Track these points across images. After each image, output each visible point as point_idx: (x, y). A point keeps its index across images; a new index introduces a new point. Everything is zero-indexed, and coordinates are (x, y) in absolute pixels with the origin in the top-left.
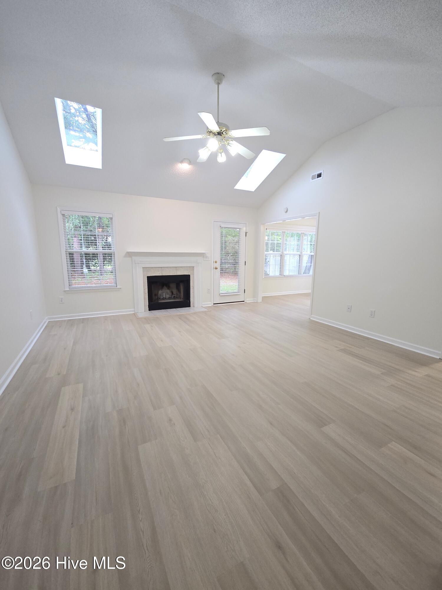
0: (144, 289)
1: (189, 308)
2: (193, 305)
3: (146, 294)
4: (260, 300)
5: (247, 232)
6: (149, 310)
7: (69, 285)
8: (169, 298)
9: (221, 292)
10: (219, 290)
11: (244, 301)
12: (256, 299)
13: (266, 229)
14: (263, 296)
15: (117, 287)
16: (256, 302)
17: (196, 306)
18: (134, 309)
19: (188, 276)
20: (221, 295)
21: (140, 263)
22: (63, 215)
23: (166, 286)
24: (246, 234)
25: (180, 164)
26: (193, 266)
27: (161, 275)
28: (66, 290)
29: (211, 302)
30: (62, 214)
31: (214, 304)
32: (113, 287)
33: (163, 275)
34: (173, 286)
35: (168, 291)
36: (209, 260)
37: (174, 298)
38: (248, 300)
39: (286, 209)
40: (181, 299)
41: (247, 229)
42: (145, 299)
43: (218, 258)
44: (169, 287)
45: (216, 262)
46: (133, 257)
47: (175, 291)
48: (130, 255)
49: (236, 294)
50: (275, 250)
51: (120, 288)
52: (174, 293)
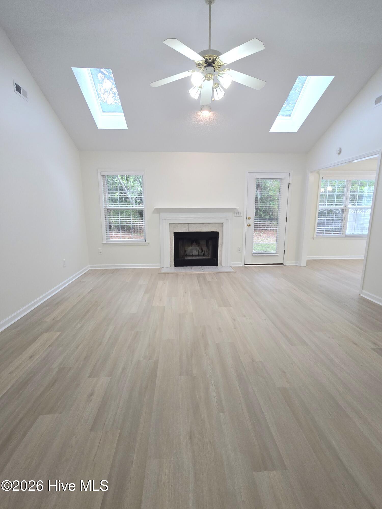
0: (171, 245)
1: (216, 267)
2: (221, 264)
3: (172, 250)
4: (304, 264)
5: (290, 182)
6: (175, 266)
7: (107, 238)
8: (198, 255)
9: (254, 252)
10: (252, 250)
11: (283, 264)
12: (298, 262)
13: (322, 177)
14: (307, 259)
15: (146, 242)
16: (299, 266)
17: (224, 265)
18: (160, 264)
19: (217, 233)
20: (254, 255)
21: (167, 219)
22: (104, 176)
23: (196, 243)
24: (289, 185)
25: (200, 112)
26: (222, 222)
27: (187, 231)
28: (103, 243)
29: (242, 262)
30: (102, 176)
31: (245, 265)
32: (141, 241)
33: (189, 231)
34: (203, 242)
35: (198, 248)
36: (241, 216)
37: (204, 255)
38: (289, 263)
39: (339, 149)
40: (209, 257)
41: (290, 179)
42: (171, 254)
43: (252, 213)
44: (198, 244)
45: (249, 218)
46: (160, 213)
47: (205, 248)
48: (158, 211)
49: (273, 255)
50: (335, 203)
51: (149, 243)
52: (204, 250)
